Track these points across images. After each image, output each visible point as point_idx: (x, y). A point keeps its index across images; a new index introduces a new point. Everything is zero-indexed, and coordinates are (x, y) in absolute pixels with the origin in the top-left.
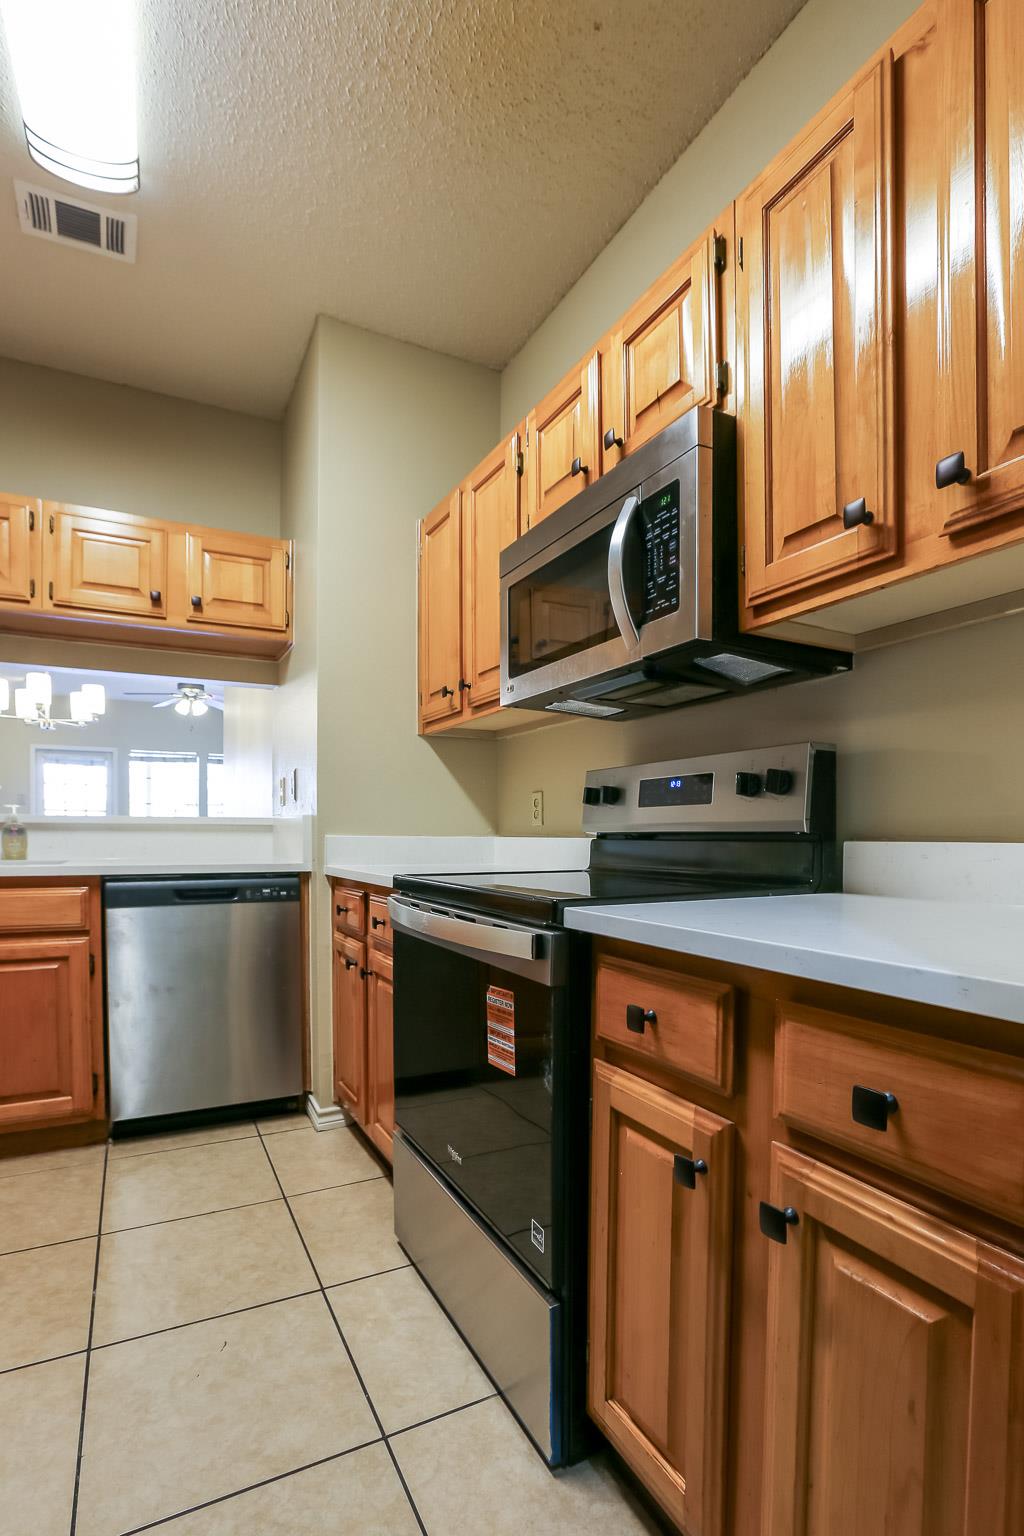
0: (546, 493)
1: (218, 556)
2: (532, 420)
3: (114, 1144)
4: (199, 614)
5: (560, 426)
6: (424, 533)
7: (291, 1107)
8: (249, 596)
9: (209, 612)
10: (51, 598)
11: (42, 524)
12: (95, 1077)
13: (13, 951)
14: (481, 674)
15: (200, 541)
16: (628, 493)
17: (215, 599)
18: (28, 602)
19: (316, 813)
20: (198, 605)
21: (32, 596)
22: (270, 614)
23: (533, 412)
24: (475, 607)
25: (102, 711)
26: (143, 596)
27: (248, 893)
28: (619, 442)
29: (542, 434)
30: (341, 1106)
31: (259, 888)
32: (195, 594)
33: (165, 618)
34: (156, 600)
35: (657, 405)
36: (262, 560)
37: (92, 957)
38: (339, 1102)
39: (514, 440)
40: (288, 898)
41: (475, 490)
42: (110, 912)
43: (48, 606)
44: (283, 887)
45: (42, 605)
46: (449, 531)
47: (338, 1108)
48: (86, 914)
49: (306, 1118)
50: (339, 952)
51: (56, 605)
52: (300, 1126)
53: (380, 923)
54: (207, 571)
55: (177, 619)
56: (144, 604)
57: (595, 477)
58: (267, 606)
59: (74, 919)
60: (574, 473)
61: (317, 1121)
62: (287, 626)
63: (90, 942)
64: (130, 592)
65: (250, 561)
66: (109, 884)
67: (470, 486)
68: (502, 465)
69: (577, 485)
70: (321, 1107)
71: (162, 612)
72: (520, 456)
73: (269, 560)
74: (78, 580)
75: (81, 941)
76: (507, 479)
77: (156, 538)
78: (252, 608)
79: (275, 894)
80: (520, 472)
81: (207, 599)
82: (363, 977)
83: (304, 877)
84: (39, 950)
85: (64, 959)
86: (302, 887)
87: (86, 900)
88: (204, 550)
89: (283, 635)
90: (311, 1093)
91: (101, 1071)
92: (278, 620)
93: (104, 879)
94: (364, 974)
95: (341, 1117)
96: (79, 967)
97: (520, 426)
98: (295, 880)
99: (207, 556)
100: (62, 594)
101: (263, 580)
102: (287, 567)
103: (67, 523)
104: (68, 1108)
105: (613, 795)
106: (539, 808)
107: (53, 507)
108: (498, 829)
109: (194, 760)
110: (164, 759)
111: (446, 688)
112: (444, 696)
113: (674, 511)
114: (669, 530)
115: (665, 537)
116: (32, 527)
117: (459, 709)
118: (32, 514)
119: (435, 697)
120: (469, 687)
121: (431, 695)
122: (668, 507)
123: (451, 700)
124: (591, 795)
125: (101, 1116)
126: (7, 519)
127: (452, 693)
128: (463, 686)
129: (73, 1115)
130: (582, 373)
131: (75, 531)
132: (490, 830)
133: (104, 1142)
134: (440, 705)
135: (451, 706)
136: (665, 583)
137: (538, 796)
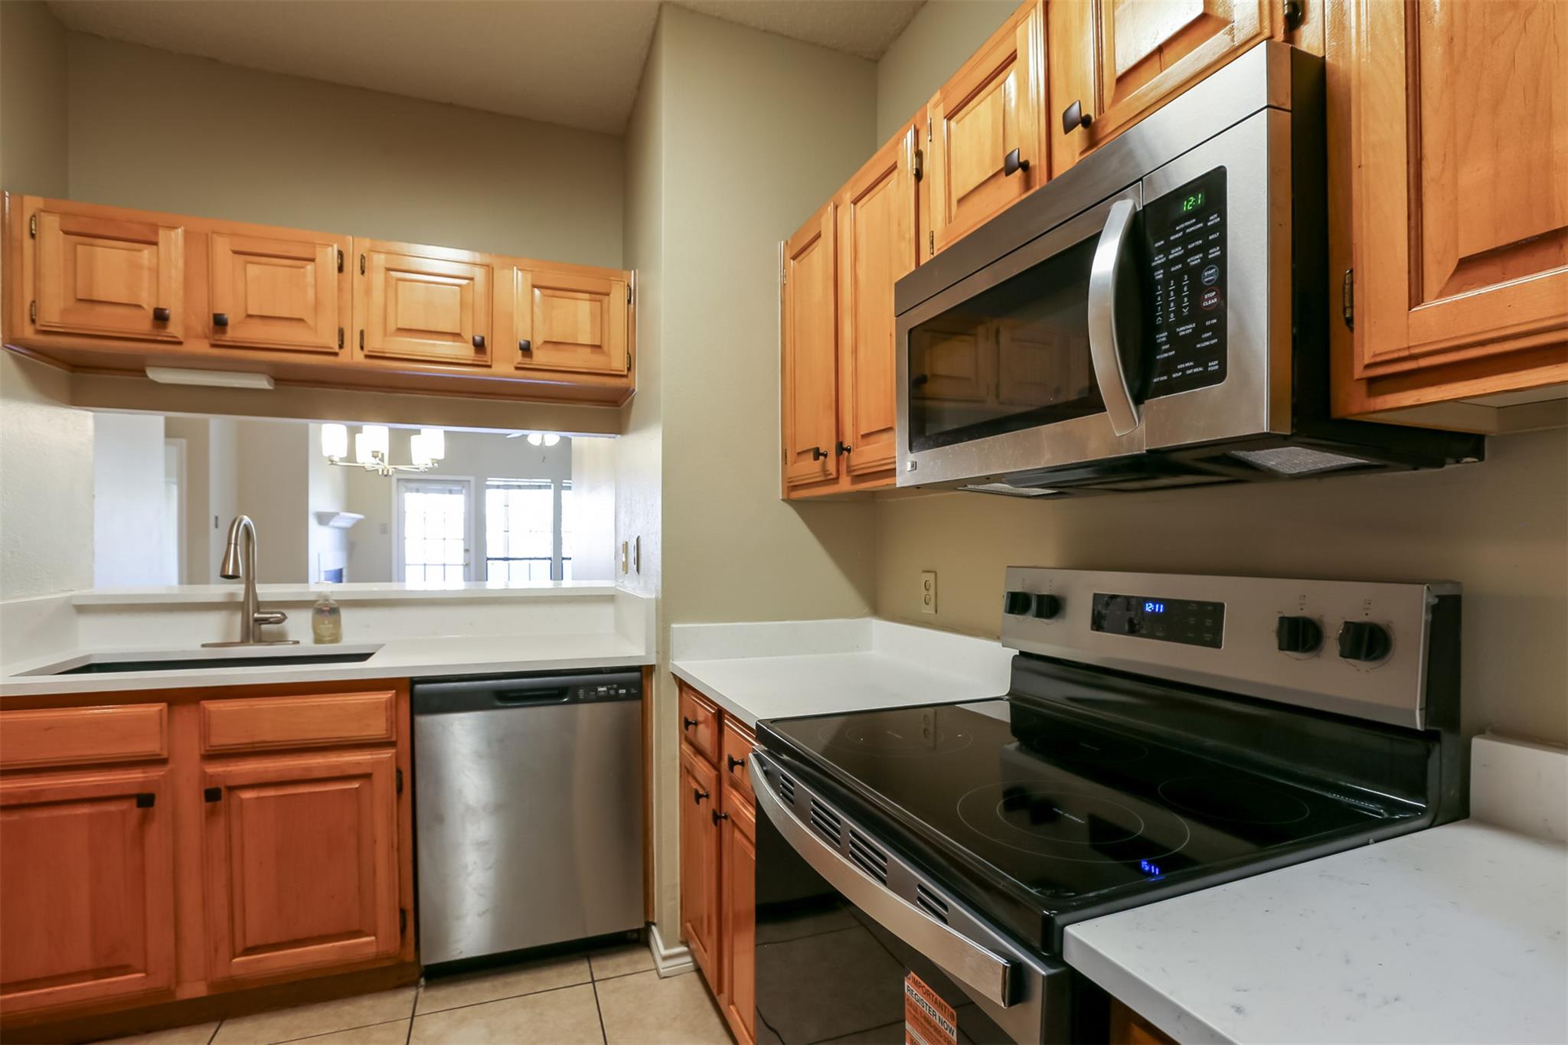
0: (961, 201)
1: (549, 292)
2: (936, 106)
3: (427, 987)
4: (527, 360)
5: (982, 111)
6: (788, 256)
7: (635, 940)
8: (585, 338)
9: (540, 357)
10: (362, 348)
11: (352, 265)
12: (403, 912)
13: (308, 769)
14: (865, 436)
15: (529, 276)
16: (1117, 193)
17: (546, 342)
18: (336, 354)
19: (660, 597)
20: (526, 349)
21: (341, 346)
22: (609, 355)
23: (937, 96)
24: (855, 351)
25: (441, 456)
26: (465, 342)
27: (581, 693)
28: (1086, 121)
29: (953, 123)
30: (688, 946)
31: (593, 686)
32: (523, 337)
33: (490, 367)
34: (480, 346)
35: (1156, 58)
36: (599, 295)
37: (399, 772)
38: (685, 943)
39: (910, 135)
40: (628, 697)
41: (855, 202)
42: (422, 720)
43: (358, 357)
44: (621, 685)
45: (353, 356)
46: (819, 256)
47: (684, 949)
48: (393, 723)
49: (647, 954)
50: (687, 771)
51: (367, 356)
52: (640, 967)
53: (737, 763)
54: (536, 309)
55: (504, 367)
56: (463, 350)
57: (1040, 180)
58: (605, 348)
59: (377, 728)
60: (1009, 170)
61: (661, 964)
62: (629, 369)
63: (397, 757)
64: (451, 337)
65: (587, 296)
66: (419, 687)
67: (848, 197)
68: (894, 167)
69: (1010, 191)
70: (666, 947)
71: (487, 359)
72: (919, 155)
73: (608, 294)
74: (392, 327)
75: (387, 754)
76: (901, 186)
77: (479, 274)
78: (588, 350)
79: (612, 692)
80: (919, 175)
81: (538, 341)
82: (716, 824)
83: (645, 672)
84: (338, 766)
85: (367, 776)
86: (645, 682)
87: (393, 706)
88: (534, 286)
89: (624, 380)
90: (654, 924)
91: (409, 905)
92: (618, 363)
93: (413, 681)
94: (717, 818)
95: (689, 959)
96: (384, 785)
97: (918, 115)
98: (636, 675)
99: (537, 292)
100: (375, 343)
101: (601, 319)
102: (629, 302)
103: (379, 260)
104: (372, 951)
105: (1051, 607)
106: (932, 592)
107: (365, 244)
108: (876, 609)
109: (549, 487)
110: (520, 487)
111: (818, 449)
112: (816, 458)
113: (1214, 219)
114: (1204, 249)
115: (1195, 260)
116: (341, 269)
117: (834, 475)
118: (340, 254)
119: (803, 457)
120: (849, 451)
121: (799, 454)
122: (1199, 214)
123: (824, 464)
124: (1018, 603)
125: (410, 957)
126: (313, 260)
127: (825, 456)
128: (841, 449)
129: (377, 958)
130: (1019, 31)
131: (389, 269)
132: (867, 610)
133: (415, 984)
134: (809, 468)
135: (824, 471)
136: (1196, 335)
137: (930, 577)
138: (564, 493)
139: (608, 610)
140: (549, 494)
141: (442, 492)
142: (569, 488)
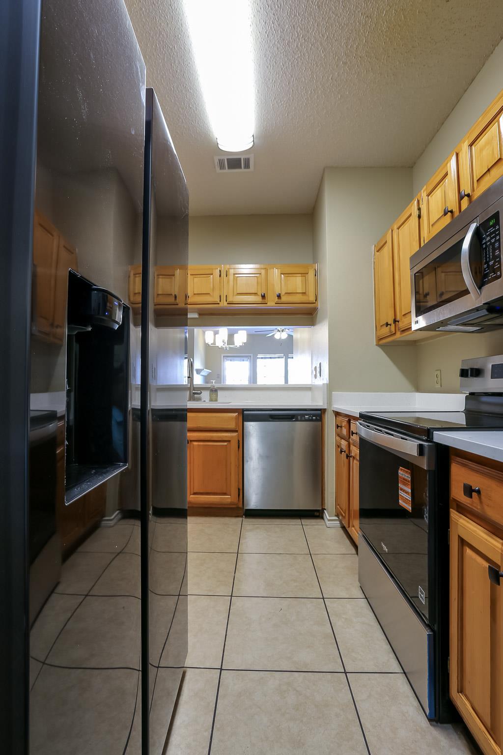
0: (432, 225)
1: (287, 275)
2: (424, 192)
3: (245, 518)
4: (280, 300)
5: (438, 193)
6: (375, 251)
7: (316, 514)
8: (299, 291)
9: (284, 299)
10: (226, 301)
11: (224, 274)
12: (239, 489)
13: (212, 437)
14: (404, 315)
15: (280, 270)
16: (472, 222)
17: (286, 293)
18: (219, 304)
19: (328, 382)
20: (279, 296)
21: (220, 301)
22: (308, 296)
23: (425, 187)
24: (400, 284)
25: (245, 341)
26: (259, 296)
27: (299, 417)
28: (468, 195)
29: (430, 197)
30: (338, 518)
31: (304, 415)
32: (278, 292)
33: (267, 304)
34: (263, 297)
35: (488, 173)
36: (304, 274)
37: (239, 441)
38: (337, 516)
39: (416, 202)
40: (316, 420)
41: (398, 229)
42: (245, 423)
43: (225, 304)
44: (314, 415)
45: (224, 304)
46: (387, 250)
47: (337, 518)
48: (237, 424)
49: (322, 520)
50: (338, 446)
51: (228, 304)
52: (319, 524)
53: (354, 433)
54: (282, 282)
55: (271, 303)
56: (258, 299)
57: (457, 214)
58: (307, 293)
59: (232, 426)
60: (445, 214)
61: (328, 522)
62: (316, 300)
63: (238, 435)
64: (253, 295)
65: (300, 275)
66: (245, 412)
67: (395, 227)
68: (411, 215)
69: (448, 219)
70: (329, 517)
71: (266, 301)
72: (419, 209)
73: (308, 274)
74: (235, 293)
75: (235, 434)
76: (414, 220)
77: (263, 272)
78: (301, 295)
79: (310, 418)
80: (419, 217)
81: (283, 293)
82: (347, 458)
83: (323, 411)
84: (220, 437)
85: (229, 441)
86: (322, 415)
87: (237, 418)
88: (281, 274)
89: (314, 304)
90: (325, 509)
91: (241, 488)
92: (312, 299)
93: (243, 410)
94: (348, 457)
95: (338, 522)
96: (234, 444)
97: (419, 195)
98: (320, 412)
99: (282, 276)
100: (230, 299)
101: (305, 283)
102: (315, 275)
103: (232, 272)
104: (229, 501)
105: (477, 373)
106: (439, 379)
107: (228, 266)
108: (418, 389)
109: (283, 357)
110: (271, 358)
111: (387, 323)
112: (387, 326)
113: (497, 227)
114: (495, 237)
115: (493, 241)
116: (220, 276)
117: (394, 332)
118: (220, 271)
119: (383, 327)
120: (398, 322)
121: (381, 326)
122: (494, 226)
123: (390, 328)
124: (464, 373)
125: (241, 506)
126: (212, 274)
127: (391, 325)
128: (395, 321)
129: (231, 504)
130: (448, 164)
131: (234, 274)
132: (413, 389)
133: (242, 517)
134: (385, 331)
135: (390, 331)
136: (494, 265)
137: (438, 372)
138: (289, 360)
139: (309, 393)
140: (283, 360)
141: (240, 360)
142: (293, 358)
